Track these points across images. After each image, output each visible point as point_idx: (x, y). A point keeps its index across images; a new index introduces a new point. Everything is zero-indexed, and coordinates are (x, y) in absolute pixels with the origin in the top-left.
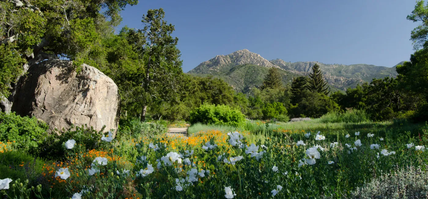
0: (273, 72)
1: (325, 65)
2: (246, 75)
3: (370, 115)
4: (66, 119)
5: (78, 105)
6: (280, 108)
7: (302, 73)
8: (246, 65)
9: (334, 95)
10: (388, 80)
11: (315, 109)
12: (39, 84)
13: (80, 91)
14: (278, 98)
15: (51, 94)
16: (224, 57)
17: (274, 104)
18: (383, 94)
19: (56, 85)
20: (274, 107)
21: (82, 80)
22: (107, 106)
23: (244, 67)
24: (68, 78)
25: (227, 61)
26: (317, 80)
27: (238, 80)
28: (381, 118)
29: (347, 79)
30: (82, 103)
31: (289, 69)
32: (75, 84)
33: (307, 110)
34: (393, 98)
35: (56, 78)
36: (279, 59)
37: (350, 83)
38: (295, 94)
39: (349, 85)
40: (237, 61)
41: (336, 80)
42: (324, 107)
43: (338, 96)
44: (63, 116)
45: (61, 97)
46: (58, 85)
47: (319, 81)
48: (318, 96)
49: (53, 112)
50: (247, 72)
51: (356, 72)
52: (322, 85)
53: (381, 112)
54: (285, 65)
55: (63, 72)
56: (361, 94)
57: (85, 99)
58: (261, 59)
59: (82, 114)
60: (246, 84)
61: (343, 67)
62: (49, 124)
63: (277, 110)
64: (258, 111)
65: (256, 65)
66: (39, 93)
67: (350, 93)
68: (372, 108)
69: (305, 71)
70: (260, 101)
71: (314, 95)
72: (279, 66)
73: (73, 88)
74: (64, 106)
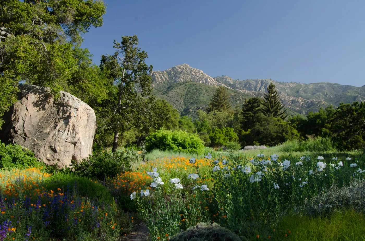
0: (220, 92)
1: (280, 83)
2: (186, 95)
3: (336, 144)
4: (51, 146)
5: (61, 132)
6: (230, 134)
7: (252, 93)
8: (186, 82)
9: (293, 120)
10: (357, 105)
11: (270, 135)
12: (16, 111)
13: (61, 119)
14: (226, 122)
15: (29, 121)
16: (160, 73)
17: (223, 129)
18: (351, 120)
19: (33, 112)
20: (223, 133)
21: (61, 107)
22: (87, 133)
23: (184, 85)
24: (45, 104)
25: (163, 78)
26: (272, 102)
27: (176, 100)
28: (349, 147)
29: (306, 101)
30: (65, 131)
31: (237, 88)
32: (53, 111)
33: (261, 137)
34: (363, 125)
35: (33, 105)
36: (225, 76)
37: (310, 105)
38: (247, 118)
39: (308, 107)
40: (176, 77)
41: (293, 102)
42: (281, 133)
43: (297, 121)
44: (47, 143)
45: (39, 124)
46: (35, 112)
47: (275, 103)
48: (274, 121)
49: (36, 140)
50: (187, 90)
51: (318, 92)
52: (279, 108)
53: (349, 141)
54: (232, 83)
55: (40, 98)
56: (325, 119)
57: (68, 126)
58: (203, 75)
59: (66, 142)
60: (186, 105)
61: (301, 86)
62: (34, 152)
63: (227, 136)
64: (205, 138)
65: (198, 82)
66: (17, 120)
67: (312, 118)
68: (339, 136)
69: (255, 90)
70: (206, 126)
71: (269, 119)
72: (225, 84)
73: (52, 115)
74: (46, 133)
